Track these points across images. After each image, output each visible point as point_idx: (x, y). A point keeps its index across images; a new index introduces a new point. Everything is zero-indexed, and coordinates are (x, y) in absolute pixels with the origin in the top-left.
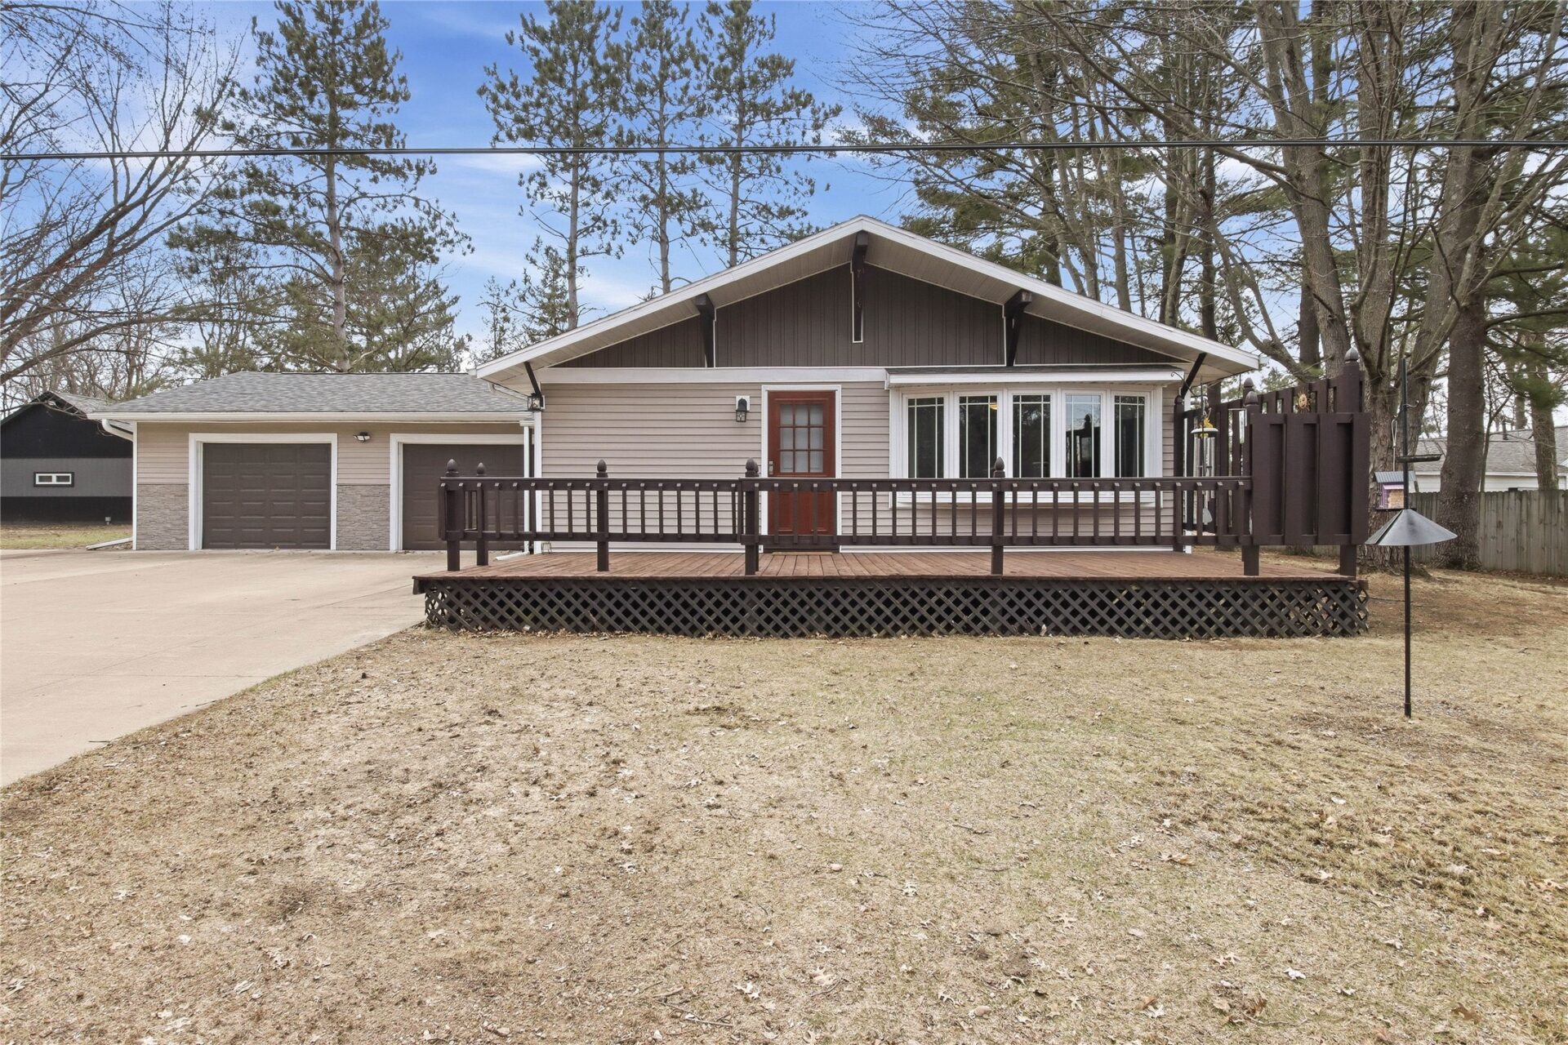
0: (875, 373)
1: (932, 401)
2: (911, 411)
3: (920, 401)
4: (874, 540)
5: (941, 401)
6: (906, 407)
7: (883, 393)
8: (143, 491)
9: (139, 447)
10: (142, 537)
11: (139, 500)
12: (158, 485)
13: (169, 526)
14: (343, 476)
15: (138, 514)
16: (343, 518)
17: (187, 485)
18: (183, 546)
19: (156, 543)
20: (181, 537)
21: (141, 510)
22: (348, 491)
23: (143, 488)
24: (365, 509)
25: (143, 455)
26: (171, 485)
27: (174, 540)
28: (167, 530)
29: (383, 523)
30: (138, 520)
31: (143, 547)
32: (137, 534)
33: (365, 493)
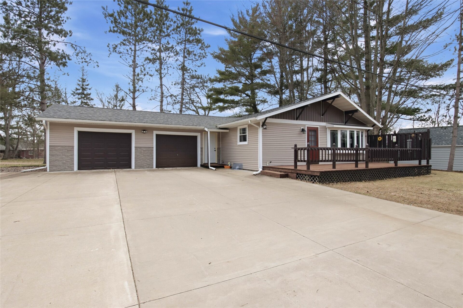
0: (324, 124)
1: (335, 131)
2: (331, 133)
3: (333, 131)
4: (325, 161)
5: (337, 131)
6: (330, 132)
7: (325, 128)
8: (52, 149)
9: (50, 132)
10: (52, 166)
11: (50, 152)
12: (59, 146)
13: (65, 162)
14: (136, 144)
15: (49, 158)
16: (137, 158)
17: (73, 147)
18: (71, 169)
19: (59, 169)
20: (70, 166)
21: (51, 156)
22: (139, 149)
23: (52, 147)
24: (144, 155)
25: (52, 135)
26: (66, 146)
27: (67, 167)
28: (64, 163)
29: (151, 160)
30: (50, 160)
31: (52, 170)
32: (50, 165)
33: (145, 150)
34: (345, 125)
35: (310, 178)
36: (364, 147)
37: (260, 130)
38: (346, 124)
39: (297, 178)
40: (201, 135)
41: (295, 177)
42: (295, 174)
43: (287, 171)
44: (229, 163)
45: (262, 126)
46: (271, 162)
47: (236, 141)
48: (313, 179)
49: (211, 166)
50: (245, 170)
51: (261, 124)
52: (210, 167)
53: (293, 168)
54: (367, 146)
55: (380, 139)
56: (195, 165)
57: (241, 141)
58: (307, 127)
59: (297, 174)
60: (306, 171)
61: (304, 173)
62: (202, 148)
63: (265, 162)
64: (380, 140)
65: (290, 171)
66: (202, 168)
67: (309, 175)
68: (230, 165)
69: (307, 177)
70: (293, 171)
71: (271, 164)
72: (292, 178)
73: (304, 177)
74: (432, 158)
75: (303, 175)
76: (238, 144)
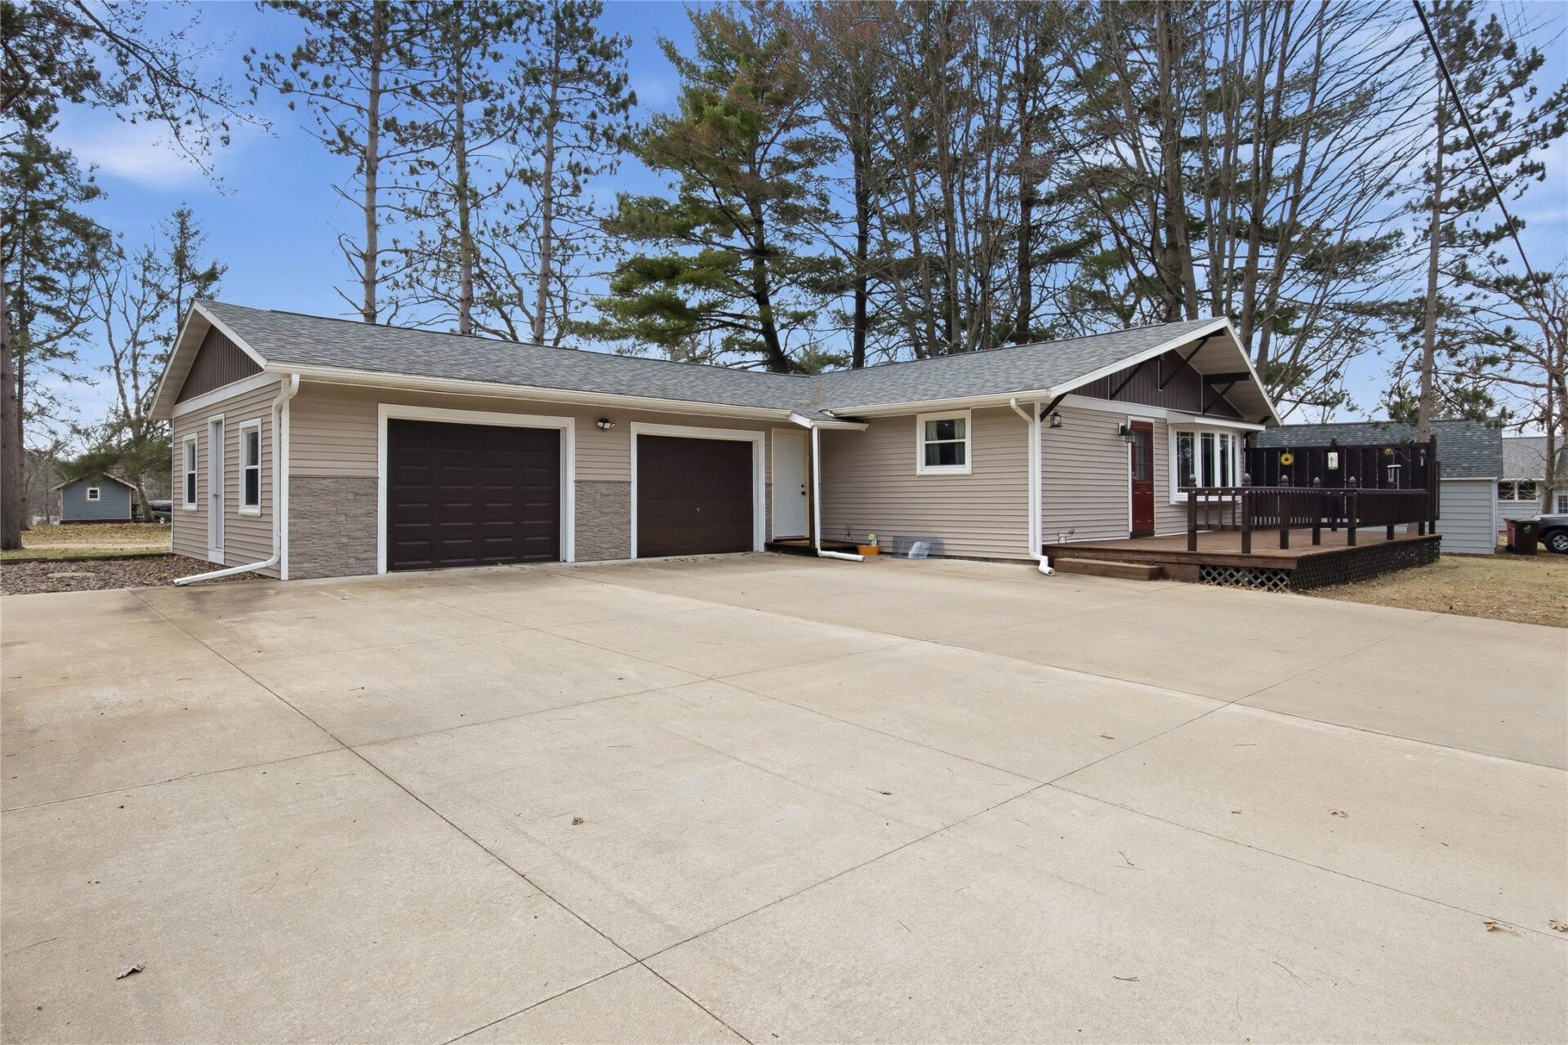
0: (1163, 412)
1: (1188, 433)
2: (1178, 440)
3: (1183, 433)
5: (1192, 433)
6: (1176, 437)
8: (298, 487)
9: (291, 419)
10: (297, 559)
11: (290, 502)
12: (325, 478)
13: (345, 540)
14: (582, 471)
15: (290, 524)
16: (581, 522)
17: (375, 480)
18: (366, 570)
19: (324, 567)
20: (364, 556)
21: (295, 518)
22: (587, 489)
23: (298, 483)
24: (605, 510)
25: (298, 432)
26: (349, 478)
27: (352, 561)
28: (341, 546)
29: (624, 527)
30: (290, 533)
31: (299, 574)
32: (290, 555)
33: (605, 492)
34: (1203, 416)
35: (1256, 578)
36: (1238, 484)
37: (1036, 430)
38: (1205, 412)
39: (1202, 579)
40: (768, 438)
41: (1197, 576)
42: (1197, 568)
43: (1158, 558)
44: (872, 537)
45: (1043, 417)
46: (1072, 533)
47: (911, 461)
48: (1269, 579)
49: (823, 549)
50: (954, 557)
51: (1038, 411)
52: (820, 552)
53: (1183, 547)
54: (1245, 481)
55: (1287, 460)
56: (745, 545)
57: (929, 462)
58: (1133, 422)
59: (1203, 567)
60: (1240, 557)
61: (1235, 562)
62: (768, 485)
63: (1056, 531)
64: (1288, 463)
65: (1173, 559)
66: (769, 553)
67: (1250, 570)
68: (874, 544)
69: (1244, 576)
70: (1183, 559)
71: (1074, 536)
72: (1185, 579)
73: (1232, 576)
74: (1441, 516)
75: (1226, 569)
76: (919, 472)
